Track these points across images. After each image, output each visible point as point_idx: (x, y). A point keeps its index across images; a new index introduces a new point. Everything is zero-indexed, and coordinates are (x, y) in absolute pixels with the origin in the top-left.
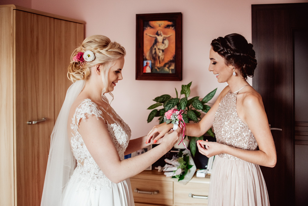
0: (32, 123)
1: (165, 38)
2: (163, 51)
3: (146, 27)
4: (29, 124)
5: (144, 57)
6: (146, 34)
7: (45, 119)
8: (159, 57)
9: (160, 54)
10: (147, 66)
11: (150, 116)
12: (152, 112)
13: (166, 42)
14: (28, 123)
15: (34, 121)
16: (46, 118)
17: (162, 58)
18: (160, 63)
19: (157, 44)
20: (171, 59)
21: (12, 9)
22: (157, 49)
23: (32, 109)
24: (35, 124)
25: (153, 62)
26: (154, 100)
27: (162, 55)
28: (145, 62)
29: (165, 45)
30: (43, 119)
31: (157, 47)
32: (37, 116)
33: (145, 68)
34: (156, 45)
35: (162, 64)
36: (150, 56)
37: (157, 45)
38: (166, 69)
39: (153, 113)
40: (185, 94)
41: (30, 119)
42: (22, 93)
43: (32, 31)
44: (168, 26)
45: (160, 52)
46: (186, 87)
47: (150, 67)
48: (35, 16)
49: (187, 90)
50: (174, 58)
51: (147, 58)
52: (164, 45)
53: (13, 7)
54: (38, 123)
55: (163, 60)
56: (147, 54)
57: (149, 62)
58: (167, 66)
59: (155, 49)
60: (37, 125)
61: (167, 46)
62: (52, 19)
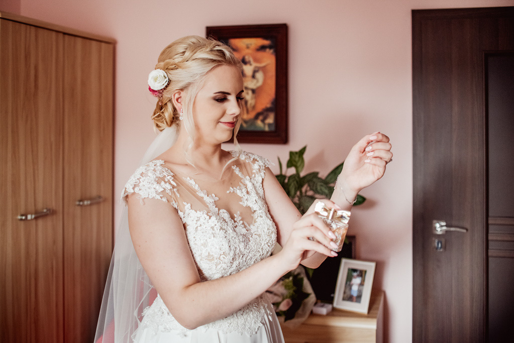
0: (26, 217)
1: (257, 69)
2: (253, 91)
4: (21, 220)
7: (47, 211)
8: (246, 102)
9: (249, 97)
13: (259, 75)
14: (19, 217)
15: (29, 214)
16: (49, 210)
17: (251, 104)
18: (248, 112)
19: (244, 79)
20: (269, 106)
23: (27, 193)
24: (32, 219)
27: (252, 99)
29: (258, 81)
30: (45, 211)
32: (35, 205)
35: (252, 115)
37: (244, 81)
38: (259, 123)
40: (296, 167)
41: (23, 211)
42: (9, 164)
43: (27, 56)
44: (262, 48)
45: (248, 93)
46: (297, 156)
48: (33, 29)
49: (299, 161)
50: (272, 103)
52: (255, 81)
54: (36, 218)
55: (254, 107)
58: (261, 118)
60: (34, 222)
61: (260, 83)
62: (61, 35)
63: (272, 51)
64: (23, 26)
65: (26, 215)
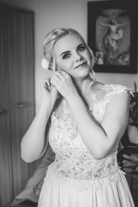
1: (119, 28)
2: (117, 41)
3: (99, 16)
5: (96, 49)
6: (99, 24)
8: (112, 48)
9: (114, 45)
10: (99, 57)
13: (121, 32)
17: (115, 49)
18: (113, 54)
19: (111, 34)
20: (126, 50)
22: (110, 40)
27: (116, 46)
29: (119, 35)
34: (110, 36)
35: (116, 56)
45: (113, 43)
51: (100, 49)
52: (118, 35)
55: (117, 51)
58: (121, 57)
59: (108, 39)
61: (121, 36)
63: (128, 16)
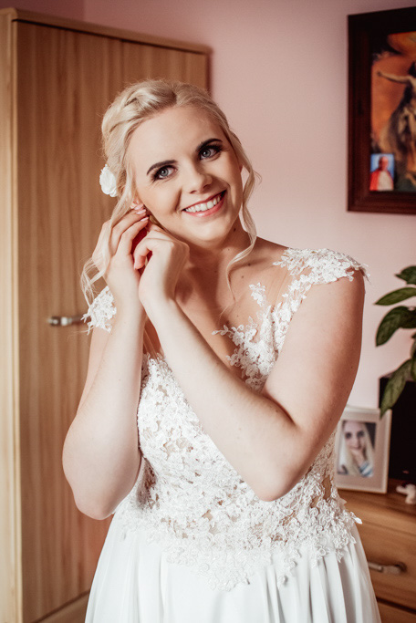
0: (60, 321)
3: (380, 52)
4: (53, 325)
5: (373, 145)
6: (379, 74)
10: (380, 169)
11: (384, 326)
12: (390, 314)
14: (50, 321)
15: (64, 316)
19: (412, 102)
21: (10, 18)
22: (412, 118)
23: (62, 284)
24: (68, 326)
25: (399, 158)
26: (398, 276)
28: (375, 159)
31: (412, 112)
33: (374, 175)
34: (410, 107)
36: (389, 139)
37: (412, 106)
39: (393, 316)
41: (55, 310)
42: (34, 241)
47: (389, 173)
48: (71, 35)
51: (383, 145)
53: (11, 13)
56: (381, 134)
57: (389, 159)
59: (406, 118)
60: (72, 329)
62: (117, 44)
64: (54, 32)
65: (59, 319)
